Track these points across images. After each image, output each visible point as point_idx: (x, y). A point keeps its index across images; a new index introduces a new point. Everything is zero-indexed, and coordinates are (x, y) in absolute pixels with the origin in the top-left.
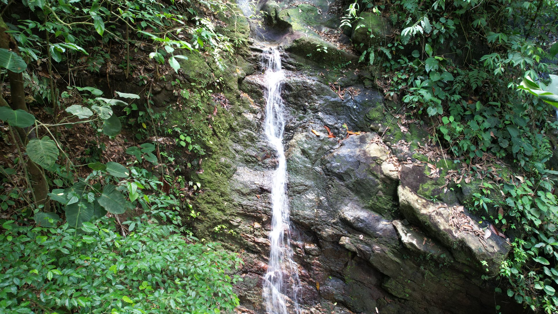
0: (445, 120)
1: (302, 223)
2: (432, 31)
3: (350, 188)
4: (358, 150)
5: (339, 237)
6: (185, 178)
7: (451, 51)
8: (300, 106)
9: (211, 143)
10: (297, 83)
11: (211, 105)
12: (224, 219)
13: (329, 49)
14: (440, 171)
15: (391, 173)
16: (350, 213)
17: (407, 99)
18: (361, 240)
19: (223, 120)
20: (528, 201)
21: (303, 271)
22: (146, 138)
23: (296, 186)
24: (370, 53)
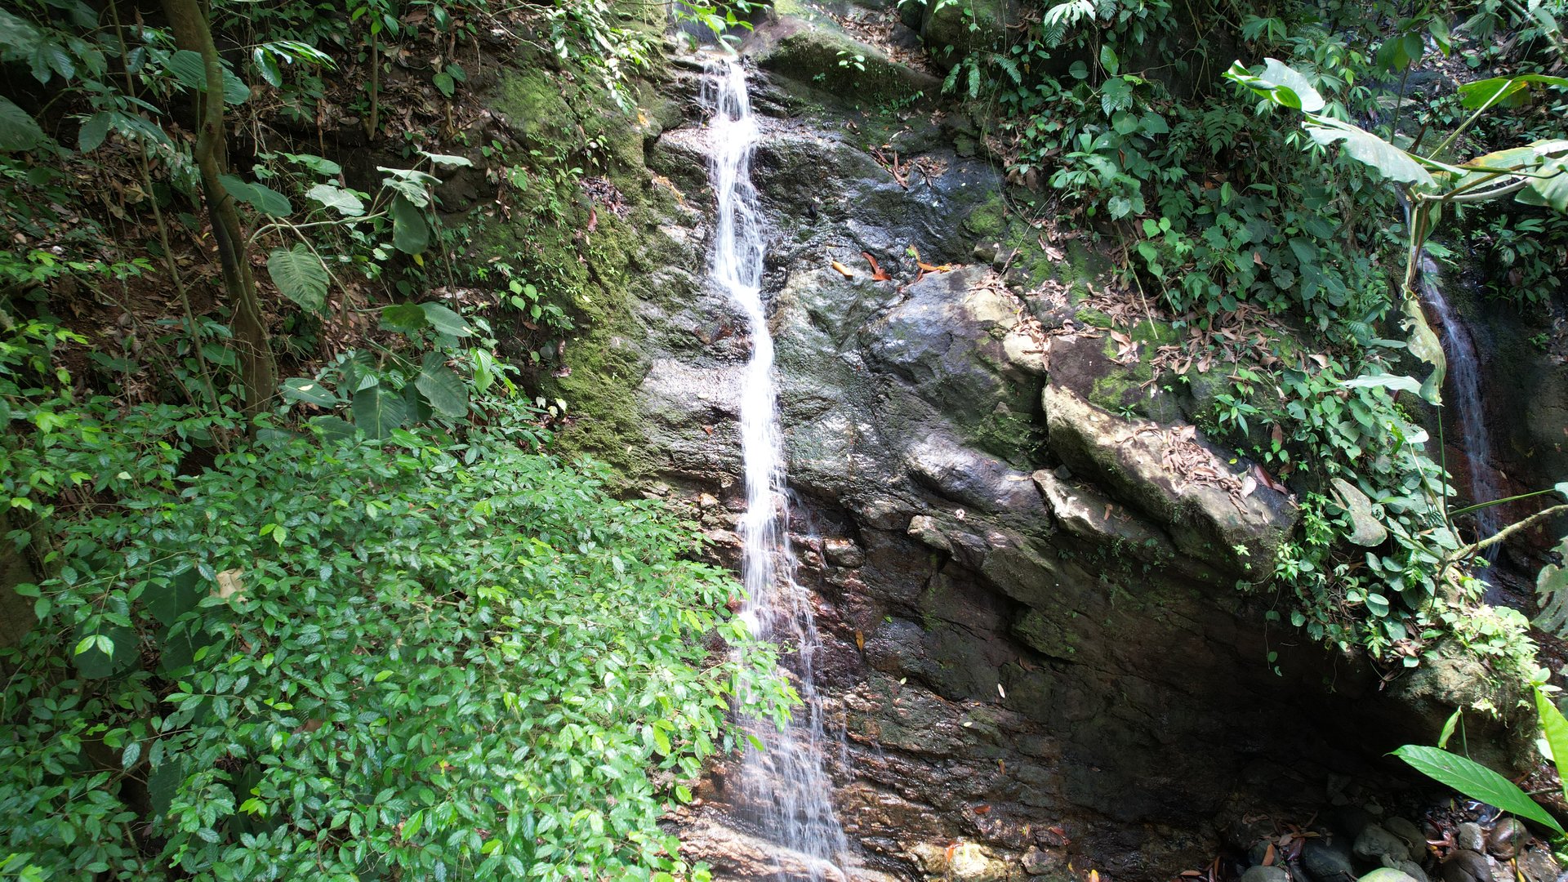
0: (1150, 227)
1: (817, 488)
2: (1117, 15)
3: (931, 400)
4: (946, 306)
5: (907, 517)
6: (526, 389)
7: (1162, 62)
8: (800, 206)
9: (587, 300)
10: (791, 147)
11: (580, 205)
12: (627, 486)
13: (870, 61)
14: (1141, 349)
15: (1027, 358)
16: (933, 459)
17: (1061, 179)
18: (960, 522)
19: (612, 242)
20: (1333, 407)
21: (823, 607)
22: (421, 292)
23: (801, 401)
24: (969, 69)
